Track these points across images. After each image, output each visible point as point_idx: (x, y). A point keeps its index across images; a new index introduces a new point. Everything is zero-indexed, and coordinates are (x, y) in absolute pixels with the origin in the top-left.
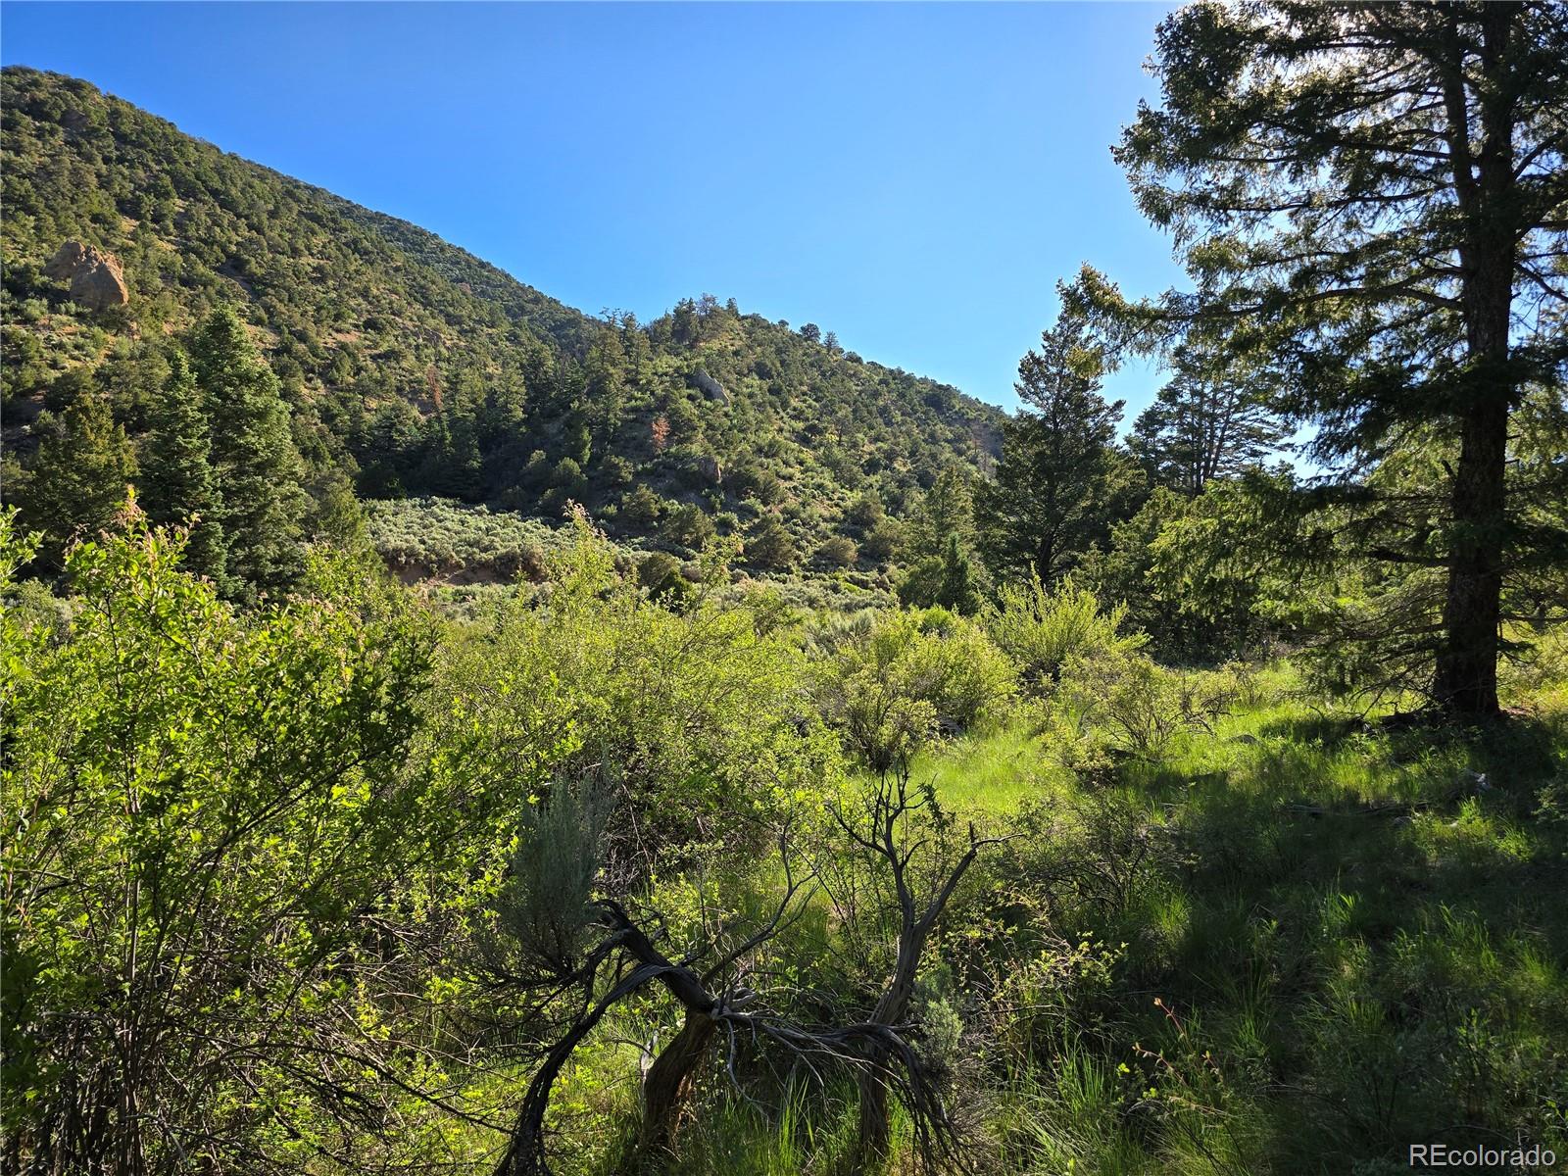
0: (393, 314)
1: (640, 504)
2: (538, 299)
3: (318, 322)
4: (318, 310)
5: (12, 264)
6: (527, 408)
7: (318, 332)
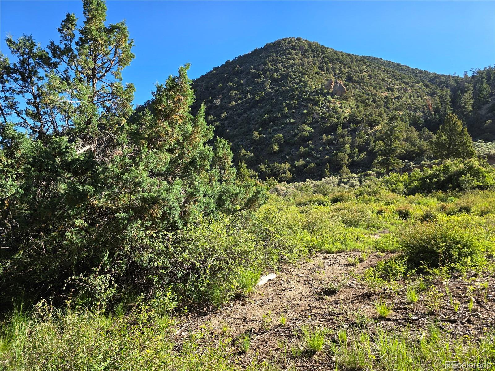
0: (393, 85)
2: (421, 72)
3: (377, 91)
4: (375, 87)
5: (316, 88)
6: (473, 106)
7: (378, 94)
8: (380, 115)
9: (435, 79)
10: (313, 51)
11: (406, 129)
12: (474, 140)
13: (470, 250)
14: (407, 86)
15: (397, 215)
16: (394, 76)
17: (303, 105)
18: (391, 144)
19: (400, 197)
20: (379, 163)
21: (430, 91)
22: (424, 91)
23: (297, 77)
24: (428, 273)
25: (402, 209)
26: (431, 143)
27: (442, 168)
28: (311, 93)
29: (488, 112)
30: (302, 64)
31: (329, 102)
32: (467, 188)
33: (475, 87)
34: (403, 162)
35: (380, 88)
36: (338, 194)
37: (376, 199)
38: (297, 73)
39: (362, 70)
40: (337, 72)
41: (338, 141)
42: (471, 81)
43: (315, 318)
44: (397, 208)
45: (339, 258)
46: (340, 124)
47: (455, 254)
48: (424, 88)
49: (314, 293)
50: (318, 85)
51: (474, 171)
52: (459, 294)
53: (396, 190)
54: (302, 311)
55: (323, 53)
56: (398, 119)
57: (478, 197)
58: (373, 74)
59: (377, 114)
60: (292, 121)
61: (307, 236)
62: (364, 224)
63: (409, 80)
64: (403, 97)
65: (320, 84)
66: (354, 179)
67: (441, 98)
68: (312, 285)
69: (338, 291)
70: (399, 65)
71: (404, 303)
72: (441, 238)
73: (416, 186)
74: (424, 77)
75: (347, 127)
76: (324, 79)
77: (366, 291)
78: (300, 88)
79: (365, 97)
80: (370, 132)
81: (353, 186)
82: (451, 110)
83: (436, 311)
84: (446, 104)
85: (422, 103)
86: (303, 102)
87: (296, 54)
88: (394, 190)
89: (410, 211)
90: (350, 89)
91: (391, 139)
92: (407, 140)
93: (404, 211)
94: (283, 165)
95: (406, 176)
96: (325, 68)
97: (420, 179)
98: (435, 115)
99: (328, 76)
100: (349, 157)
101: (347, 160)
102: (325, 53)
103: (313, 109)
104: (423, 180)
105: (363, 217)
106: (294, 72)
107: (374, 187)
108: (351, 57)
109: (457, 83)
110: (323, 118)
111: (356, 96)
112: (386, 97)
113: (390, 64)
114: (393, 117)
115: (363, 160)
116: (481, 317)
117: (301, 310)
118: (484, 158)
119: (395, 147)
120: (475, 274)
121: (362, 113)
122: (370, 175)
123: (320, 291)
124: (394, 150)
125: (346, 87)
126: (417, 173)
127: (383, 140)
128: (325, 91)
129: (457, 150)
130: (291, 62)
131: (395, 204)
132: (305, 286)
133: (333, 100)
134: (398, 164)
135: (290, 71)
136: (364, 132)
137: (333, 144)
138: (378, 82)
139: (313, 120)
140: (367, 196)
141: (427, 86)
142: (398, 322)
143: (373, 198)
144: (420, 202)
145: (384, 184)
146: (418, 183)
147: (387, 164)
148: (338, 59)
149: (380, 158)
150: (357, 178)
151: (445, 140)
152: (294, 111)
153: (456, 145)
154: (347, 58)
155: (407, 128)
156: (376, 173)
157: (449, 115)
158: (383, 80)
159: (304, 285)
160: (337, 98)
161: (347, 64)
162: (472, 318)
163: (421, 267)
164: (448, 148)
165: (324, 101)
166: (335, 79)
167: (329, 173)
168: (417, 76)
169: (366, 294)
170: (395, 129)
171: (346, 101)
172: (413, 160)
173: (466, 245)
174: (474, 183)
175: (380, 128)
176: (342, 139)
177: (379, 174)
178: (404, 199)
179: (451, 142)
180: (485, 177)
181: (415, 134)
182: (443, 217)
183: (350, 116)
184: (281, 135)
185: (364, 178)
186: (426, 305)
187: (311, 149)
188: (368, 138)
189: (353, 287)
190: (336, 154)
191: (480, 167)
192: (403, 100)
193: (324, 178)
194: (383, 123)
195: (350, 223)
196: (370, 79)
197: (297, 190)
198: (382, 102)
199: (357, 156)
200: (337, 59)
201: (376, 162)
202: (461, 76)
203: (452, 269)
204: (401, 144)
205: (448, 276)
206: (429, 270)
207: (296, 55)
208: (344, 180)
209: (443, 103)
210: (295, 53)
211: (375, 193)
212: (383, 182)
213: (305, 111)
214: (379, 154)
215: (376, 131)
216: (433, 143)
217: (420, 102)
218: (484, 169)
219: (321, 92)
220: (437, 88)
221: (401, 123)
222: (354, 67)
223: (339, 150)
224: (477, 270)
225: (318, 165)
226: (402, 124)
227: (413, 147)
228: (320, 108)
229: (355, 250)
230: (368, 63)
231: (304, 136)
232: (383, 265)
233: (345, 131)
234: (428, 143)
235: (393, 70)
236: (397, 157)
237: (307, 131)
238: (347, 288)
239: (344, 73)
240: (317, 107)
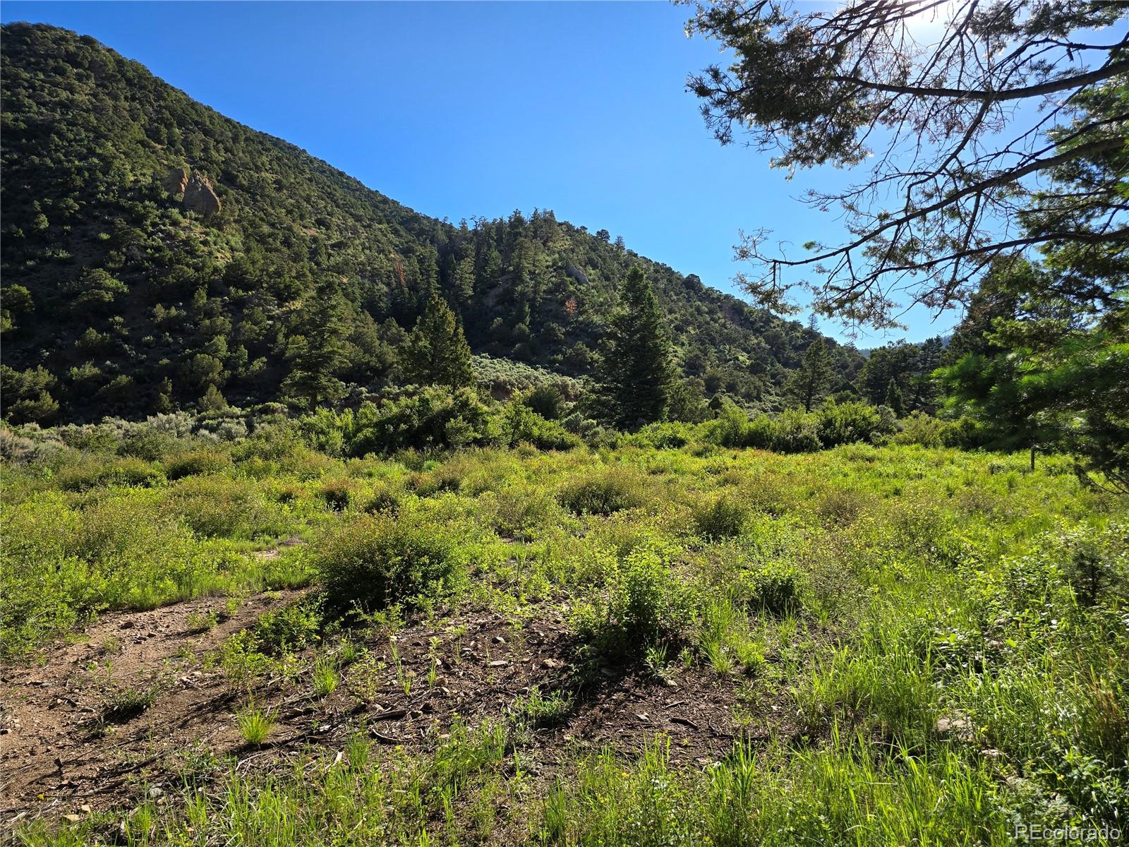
0: (328, 214)
1: (578, 355)
2: (385, 201)
3: (294, 221)
4: (289, 212)
5: (136, 181)
6: (474, 288)
7: (296, 228)
8: (300, 276)
9: (410, 221)
10: (129, 82)
11: (355, 315)
12: (474, 353)
13: (444, 565)
14: (358, 224)
15: (322, 503)
16: (330, 196)
17: (97, 217)
18: (321, 346)
19: (333, 461)
20: (294, 384)
21: (402, 244)
22: (391, 242)
23: (81, 140)
24: (364, 624)
25: (334, 487)
26: (402, 351)
27: (417, 404)
28: (123, 191)
29: (498, 303)
30: (99, 110)
31: (175, 223)
32: (457, 444)
33: (478, 254)
34: (347, 387)
35: (302, 217)
36: (187, 457)
37: (282, 467)
38: (82, 130)
39: (259, 164)
40: (198, 154)
41: (196, 324)
42: (471, 239)
43: (70, 792)
44: (324, 486)
45: (168, 620)
46: (203, 284)
47: (417, 575)
48: (391, 236)
49: (79, 726)
50: (144, 175)
51: (470, 410)
52: (415, 657)
53: (327, 447)
54: (31, 783)
55: (159, 97)
56: (336, 291)
57: (475, 460)
58: (284, 181)
59: (294, 274)
60: (63, 254)
61: (77, 572)
62: (246, 526)
63: (361, 212)
64: (349, 247)
65: (149, 172)
66: (236, 421)
67: (421, 261)
68: (74, 705)
69: (149, 706)
70: (342, 174)
71: (307, 700)
72: (395, 547)
73: (367, 439)
74: (391, 212)
75: (221, 294)
76: (161, 164)
77: (223, 689)
78: (89, 170)
79: (266, 229)
80: (277, 311)
81: (230, 436)
82: (438, 289)
83: (369, 702)
84: (429, 276)
85: (387, 266)
86: (97, 211)
87: (79, 78)
88: (321, 448)
89: (351, 492)
90: (231, 203)
91: (321, 333)
92: (356, 339)
93: (337, 492)
94: (28, 375)
95: (348, 417)
96: (164, 136)
97: (376, 425)
98: (410, 294)
99: (172, 157)
100: (224, 366)
101: (219, 374)
102: (165, 100)
103: (127, 233)
104: (380, 425)
105: (243, 511)
106: (72, 123)
107: (279, 440)
108: (234, 127)
109: (450, 238)
110: (158, 262)
111: (245, 223)
112: (315, 240)
113: (323, 168)
114: (327, 287)
115: (258, 375)
116: (449, 695)
117: (30, 779)
118: (487, 387)
119: (330, 352)
120: (449, 611)
121: (259, 265)
122: (274, 411)
123: (95, 715)
124: (328, 358)
125: (219, 196)
126: (370, 411)
127: (306, 334)
128: (165, 195)
129: (445, 369)
130: (64, 95)
131: (322, 477)
132: (51, 712)
133: (185, 222)
134: (336, 391)
135: (58, 117)
136: (264, 311)
137: (182, 331)
138: (297, 201)
139: (126, 261)
140: (260, 461)
141: (396, 232)
142: (288, 746)
143: (275, 466)
144: (373, 471)
145: (300, 433)
146: (372, 433)
147: (312, 388)
148: (200, 124)
149: (298, 374)
150: (242, 416)
151: (425, 347)
152: (68, 228)
153: (444, 359)
154: (222, 127)
155: (357, 313)
156: (289, 408)
157: (434, 298)
158: (308, 200)
159: (51, 708)
160: (196, 219)
161: (222, 142)
162: (432, 702)
163: (351, 612)
164: (431, 363)
165: (161, 218)
166: (192, 169)
167: (171, 402)
168: (377, 207)
169: (224, 696)
170: (331, 312)
171: (220, 229)
172: (367, 384)
173: (438, 557)
174: (468, 434)
175: (299, 307)
176: (207, 322)
177: (295, 411)
178: (342, 464)
179: (437, 353)
180: (486, 423)
181: (371, 329)
182: (410, 502)
183: (228, 267)
184: (24, 290)
185: (260, 417)
186: (352, 693)
187: (120, 336)
188: (271, 326)
189: (192, 688)
190: (192, 356)
191: (480, 405)
192: (349, 251)
193: (155, 415)
194: (307, 295)
195: (210, 528)
196: (279, 189)
197: (69, 445)
198: (306, 250)
199: (245, 365)
200: (196, 123)
201: (289, 382)
202: (457, 226)
203: (409, 608)
204: (343, 347)
205: (401, 624)
206: (365, 617)
207: (80, 80)
208: (211, 422)
209: (425, 272)
210: (77, 74)
211: (280, 453)
212: (300, 428)
213: (105, 236)
214: (297, 365)
215: (291, 312)
216: (405, 352)
217: (382, 263)
218: (485, 408)
219: (152, 194)
220: (414, 242)
221: (343, 301)
222: (241, 154)
223: (200, 347)
224: (452, 603)
225: (138, 380)
226: (346, 304)
227: (367, 356)
228: (150, 235)
229: (212, 594)
230: (275, 152)
231: (98, 300)
232: (271, 621)
233: (214, 302)
234: (396, 351)
235: (329, 183)
236: (334, 374)
237: (108, 289)
238: (175, 693)
239: (215, 162)
240: (138, 231)
